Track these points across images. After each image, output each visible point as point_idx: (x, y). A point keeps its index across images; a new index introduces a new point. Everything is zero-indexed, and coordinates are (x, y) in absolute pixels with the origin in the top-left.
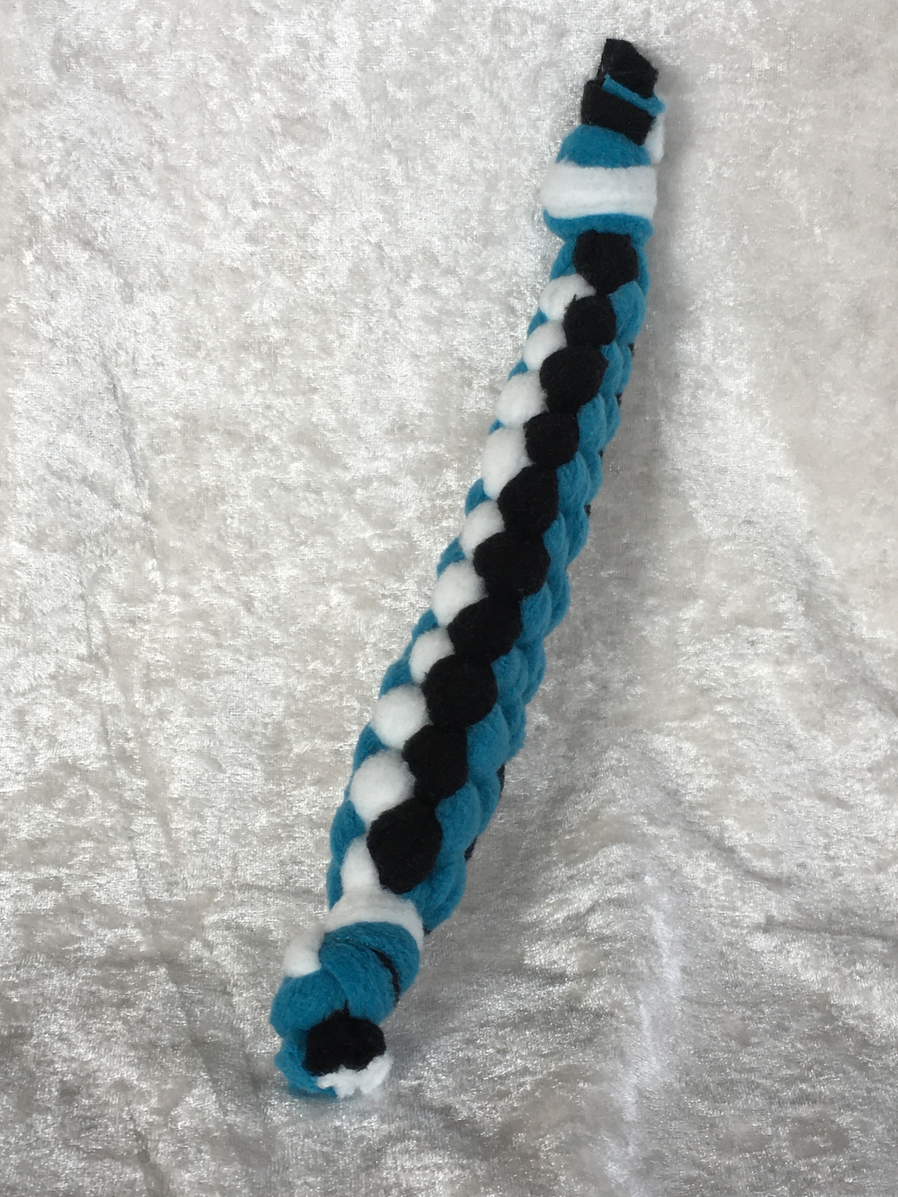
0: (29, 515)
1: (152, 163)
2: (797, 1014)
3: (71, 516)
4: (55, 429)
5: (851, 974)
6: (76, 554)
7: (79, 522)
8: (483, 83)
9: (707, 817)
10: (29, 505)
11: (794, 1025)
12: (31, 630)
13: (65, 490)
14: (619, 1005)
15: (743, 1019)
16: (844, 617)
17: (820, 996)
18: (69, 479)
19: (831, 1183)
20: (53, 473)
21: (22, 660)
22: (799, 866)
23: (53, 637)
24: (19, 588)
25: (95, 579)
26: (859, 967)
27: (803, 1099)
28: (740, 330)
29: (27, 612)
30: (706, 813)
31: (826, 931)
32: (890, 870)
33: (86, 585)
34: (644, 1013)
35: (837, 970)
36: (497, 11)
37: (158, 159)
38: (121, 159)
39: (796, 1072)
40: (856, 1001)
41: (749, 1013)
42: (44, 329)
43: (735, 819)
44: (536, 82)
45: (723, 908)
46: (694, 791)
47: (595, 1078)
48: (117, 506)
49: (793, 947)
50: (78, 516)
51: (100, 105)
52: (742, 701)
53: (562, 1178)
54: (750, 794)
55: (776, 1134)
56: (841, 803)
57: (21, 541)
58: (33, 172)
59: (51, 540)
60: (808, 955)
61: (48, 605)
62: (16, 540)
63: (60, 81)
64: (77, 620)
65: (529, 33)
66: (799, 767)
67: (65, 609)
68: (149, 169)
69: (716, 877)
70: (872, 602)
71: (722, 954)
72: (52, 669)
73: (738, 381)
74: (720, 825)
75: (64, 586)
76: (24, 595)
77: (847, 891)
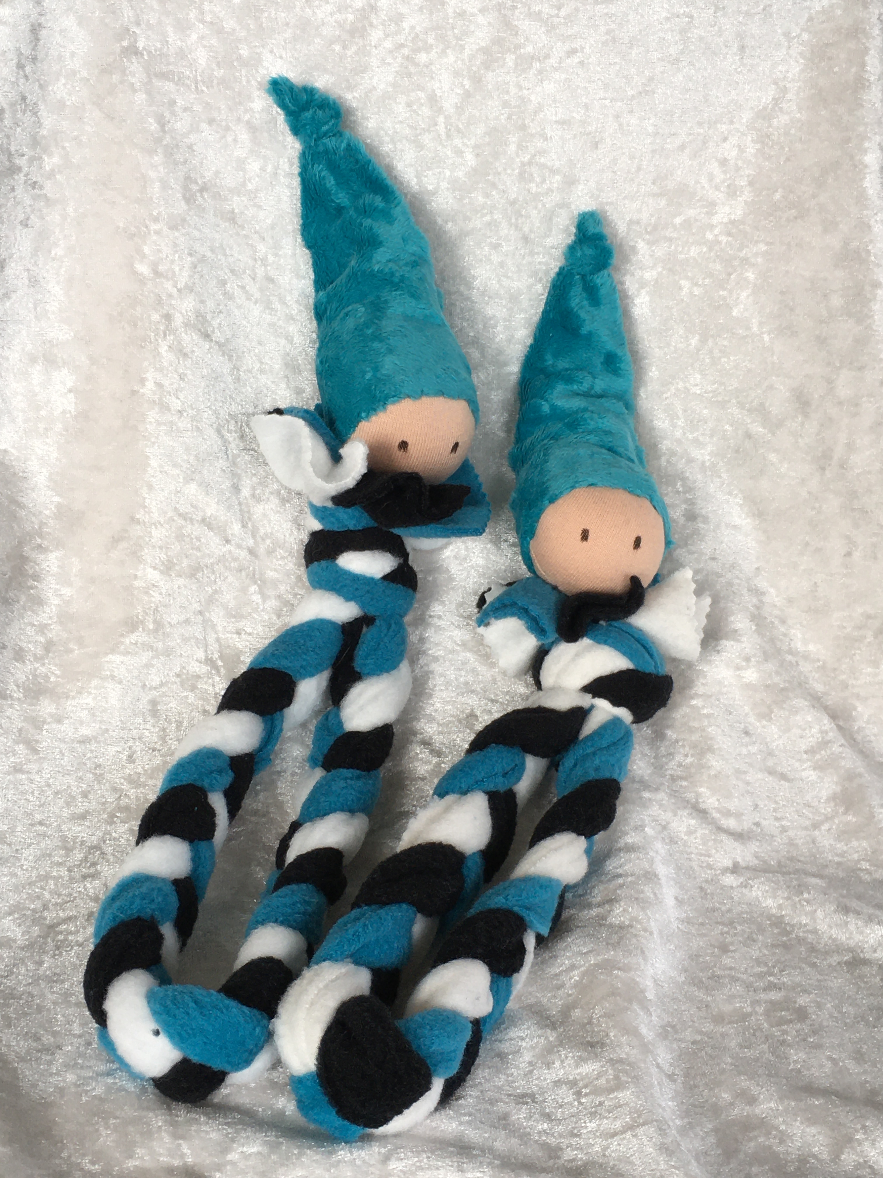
0: (161, 548)
1: (255, 275)
2: (761, 930)
3: (193, 549)
4: (181, 480)
5: (800, 901)
6: (196, 579)
7: (199, 554)
8: (511, 219)
9: (685, 787)
10: (161, 540)
11: (760, 938)
12: (162, 637)
13: (188, 529)
14: (635, 919)
15: (722, 934)
16: (785, 635)
17: (778, 917)
18: (191, 520)
19: (798, 1042)
20: (180, 515)
21: (155, 662)
22: (755, 824)
23: (178, 644)
24: (153, 605)
25: (211, 600)
26: (806, 895)
27: (772, 987)
28: (705, 412)
29: (159, 625)
30: (685, 783)
31: (777, 872)
32: (823, 828)
33: (203, 604)
34: (653, 926)
35: (788, 898)
36: (523, 164)
37: (260, 272)
38: (232, 271)
39: (765, 969)
40: (804, 920)
41: (726, 929)
42: (176, 404)
43: (707, 788)
44: (551, 219)
45: (701, 855)
46: (675, 767)
47: (626, 968)
48: (228, 541)
49: (755, 883)
50: (198, 549)
51: (218, 229)
52: (711, 696)
53: (612, 1034)
54: (718, 769)
55: (755, 1012)
56: (783, 777)
57: (155, 568)
58: (168, 280)
59: (177, 568)
60: (767, 888)
61: (174, 618)
62: (151, 567)
63: (189, 210)
64: (197, 631)
65: (548, 182)
66: (754, 749)
67: (187, 621)
68: (254, 279)
69: (696, 831)
70: (805, 622)
71: (701, 888)
72: (177, 670)
73: (702, 451)
74: (696, 792)
75: (187, 603)
76: (156, 610)
77: (791, 843)
